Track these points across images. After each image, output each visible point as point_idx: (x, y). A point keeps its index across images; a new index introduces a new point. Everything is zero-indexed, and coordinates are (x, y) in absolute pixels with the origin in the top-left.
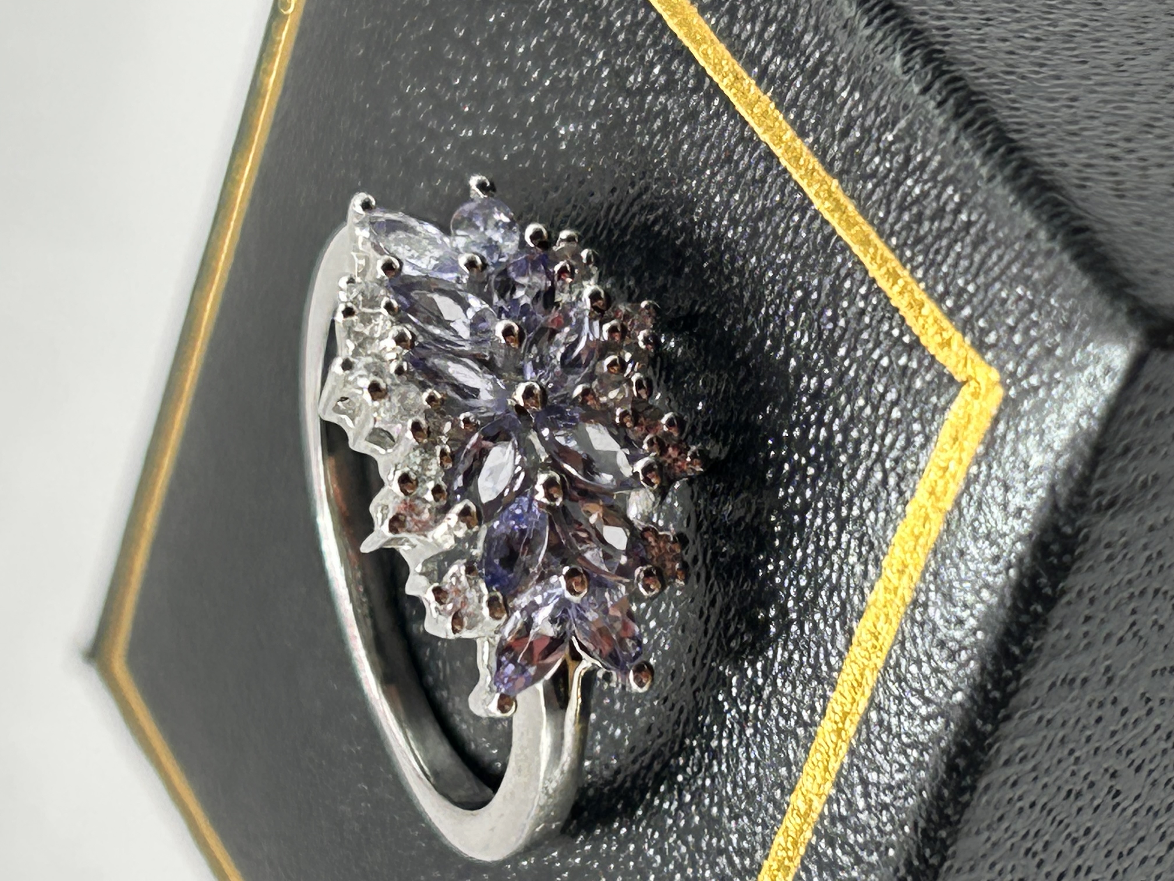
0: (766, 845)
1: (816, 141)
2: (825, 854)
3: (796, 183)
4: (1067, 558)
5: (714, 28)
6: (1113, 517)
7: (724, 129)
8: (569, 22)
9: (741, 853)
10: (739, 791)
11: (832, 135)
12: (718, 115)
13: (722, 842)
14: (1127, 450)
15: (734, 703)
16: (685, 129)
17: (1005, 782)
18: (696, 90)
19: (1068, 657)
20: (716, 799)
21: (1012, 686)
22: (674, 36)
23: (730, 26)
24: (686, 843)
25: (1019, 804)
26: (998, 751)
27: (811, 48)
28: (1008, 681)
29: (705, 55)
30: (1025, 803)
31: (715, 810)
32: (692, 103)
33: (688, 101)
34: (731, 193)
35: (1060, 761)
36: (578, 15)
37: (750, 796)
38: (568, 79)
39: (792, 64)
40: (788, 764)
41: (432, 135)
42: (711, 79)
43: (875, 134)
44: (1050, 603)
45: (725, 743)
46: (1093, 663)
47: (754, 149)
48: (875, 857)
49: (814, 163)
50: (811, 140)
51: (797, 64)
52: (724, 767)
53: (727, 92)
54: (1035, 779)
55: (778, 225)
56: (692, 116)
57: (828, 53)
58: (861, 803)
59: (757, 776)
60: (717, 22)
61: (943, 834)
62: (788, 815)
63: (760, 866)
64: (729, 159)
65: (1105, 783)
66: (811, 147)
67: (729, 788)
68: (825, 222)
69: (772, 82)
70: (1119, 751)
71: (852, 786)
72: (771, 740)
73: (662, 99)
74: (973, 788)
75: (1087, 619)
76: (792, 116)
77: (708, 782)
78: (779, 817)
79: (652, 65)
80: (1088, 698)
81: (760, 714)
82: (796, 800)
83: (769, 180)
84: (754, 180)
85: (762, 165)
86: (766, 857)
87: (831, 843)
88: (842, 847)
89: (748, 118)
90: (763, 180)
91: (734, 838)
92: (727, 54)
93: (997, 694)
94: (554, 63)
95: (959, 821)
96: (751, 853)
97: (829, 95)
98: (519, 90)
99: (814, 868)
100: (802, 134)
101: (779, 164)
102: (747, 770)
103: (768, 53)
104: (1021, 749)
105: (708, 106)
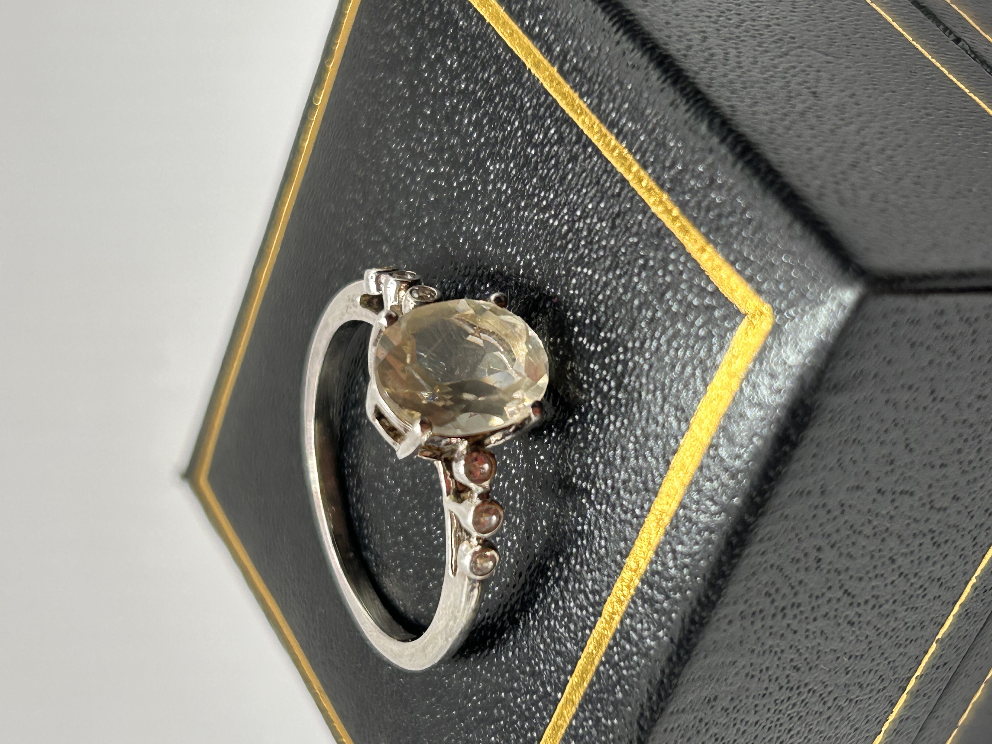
0: (609, 587)
1: (654, 171)
2: (647, 593)
3: (640, 196)
4: (806, 419)
5: (589, 106)
6: (835, 394)
7: (594, 166)
8: (497, 105)
9: (593, 592)
10: (594, 556)
11: (664, 168)
12: (591, 157)
13: (582, 586)
14: (847, 354)
15: (592, 503)
16: (570, 166)
17: (757, 553)
18: (577, 142)
19: (801, 478)
20: (579, 560)
21: (767, 495)
22: (563, 111)
23: (599, 104)
24: (558, 586)
25: (764, 566)
26: (756, 533)
27: (650, 117)
28: (765, 493)
29: (584, 122)
30: (768, 565)
31: (578, 567)
32: (574, 150)
33: (572, 150)
34: (599, 203)
35: (790, 540)
36: (502, 100)
37: (600, 559)
38: (496, 138)
39: (638, 127)
40: (625, 540)
41: (409, 172)
42: (587, 137)
43: (691, 167)
44: (794, 445)
45: (586, 527)
46: (815, 482)
47: (614, 177)
48: (678, 595)
49: (652, 184)
50: (650, 171)
51: (642, 126)
52: (585, 542)
53: (596, 143)
54: (775, 551)
55: (629, 222)
56: (574, 158)
57: (661, 120)
58: (671, 564)
59: (605, 547)
60: (591, 102)
61: (720, 582)
62: (624, 569)
63: (605, 601)
64: (598, 183)
65: (814, 554)
66: (650, 175)
67: (588, 555)
68: (659, 220)
69: (625, 137)
70: (823, 535)
71: (665, 554)
72: (615, 525)
73: (555, 148)
74: (739, 556)
75: (814, 456)
76: (638, 158)
77: (574, 550)
78: (618, 571)
79: (549, 129)
80: (810, 503)
81: (609, 511)
82: (630, 562)
83: (623, 195)
84: (613, 196)
85: (619, 185)
86: (609, 595)
87: (651, 587)
88: (657, 590)
89: (610, 159)
90: (619, 194)
91: (590, 584)
92: (597, 121)
93: (758, 499)
94: (487, 128)
95: (729, 575)
96: (599, 593)
97: (662, 144)
98: (464, 145)
99: (639, 602)
100: (645, 167)
101: (629, 185)
102: (599, 544)
103: (624, 121)
104: (769, 532)
105: (585, 151)
